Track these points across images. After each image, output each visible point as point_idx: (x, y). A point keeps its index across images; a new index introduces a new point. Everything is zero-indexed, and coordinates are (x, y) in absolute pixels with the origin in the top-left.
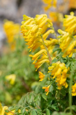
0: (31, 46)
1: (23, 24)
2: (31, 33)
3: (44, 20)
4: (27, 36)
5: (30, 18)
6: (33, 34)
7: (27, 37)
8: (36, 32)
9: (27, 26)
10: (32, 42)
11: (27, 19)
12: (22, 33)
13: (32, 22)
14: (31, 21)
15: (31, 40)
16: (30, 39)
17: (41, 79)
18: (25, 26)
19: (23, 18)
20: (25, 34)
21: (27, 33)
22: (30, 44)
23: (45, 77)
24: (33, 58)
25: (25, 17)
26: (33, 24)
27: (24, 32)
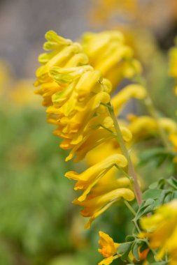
0: (74, 143)
1: (45, 63)
2: (75, 94)
3: (113, 51)
4: (60, 105)
5: (69, 45)
6: (85, 98)
7: (61, 110)
8: (93, 93)
9: (61, 70)
10: (80, 127)
11: (61, 47)
12: (41, 93)
13: (77, 58)
14: (73, 54)
15: (75, 121)
16: (70, 116)
17: (105, 258)
18: (54, 73)
19: (45, 45)
20: (54, 98)
21: (60, 94)
22: (73, 133)
23: (117, 249)
24: (80, 185)
25: (52, 40)
26: (80, 64)
27: (46, 90)
